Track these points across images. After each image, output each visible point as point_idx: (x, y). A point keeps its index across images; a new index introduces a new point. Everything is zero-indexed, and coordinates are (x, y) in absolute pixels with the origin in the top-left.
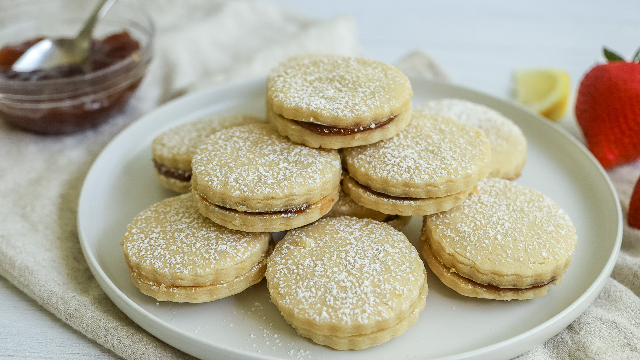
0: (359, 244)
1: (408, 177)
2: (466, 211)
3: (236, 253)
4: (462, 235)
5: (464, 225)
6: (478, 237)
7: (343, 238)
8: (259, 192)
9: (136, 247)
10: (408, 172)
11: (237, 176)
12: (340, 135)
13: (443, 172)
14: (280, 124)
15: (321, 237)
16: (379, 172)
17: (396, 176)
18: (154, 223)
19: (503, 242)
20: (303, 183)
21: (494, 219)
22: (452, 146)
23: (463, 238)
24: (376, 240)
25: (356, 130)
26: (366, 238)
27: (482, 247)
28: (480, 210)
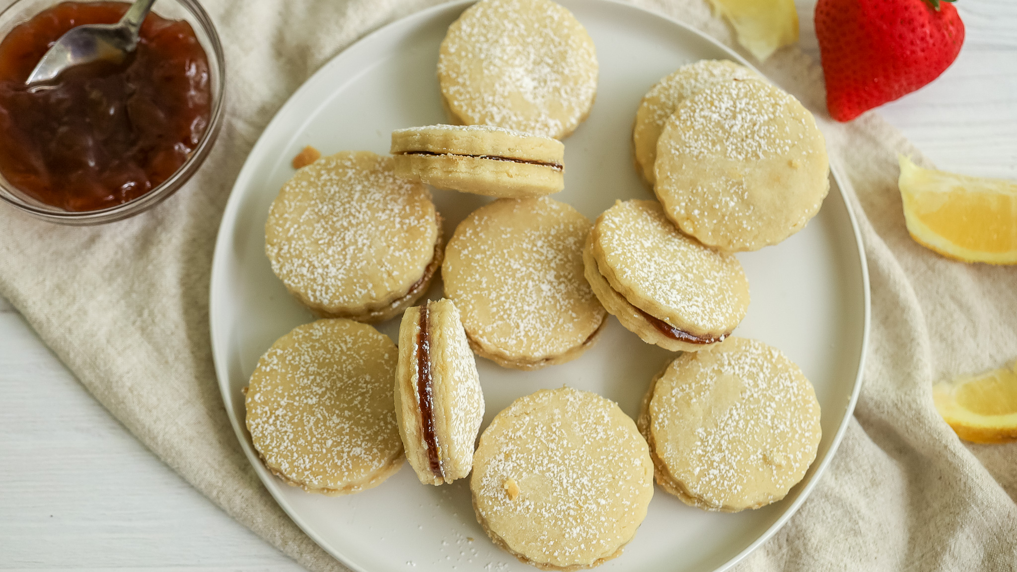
9: (260, 428)
18: (280, 387)
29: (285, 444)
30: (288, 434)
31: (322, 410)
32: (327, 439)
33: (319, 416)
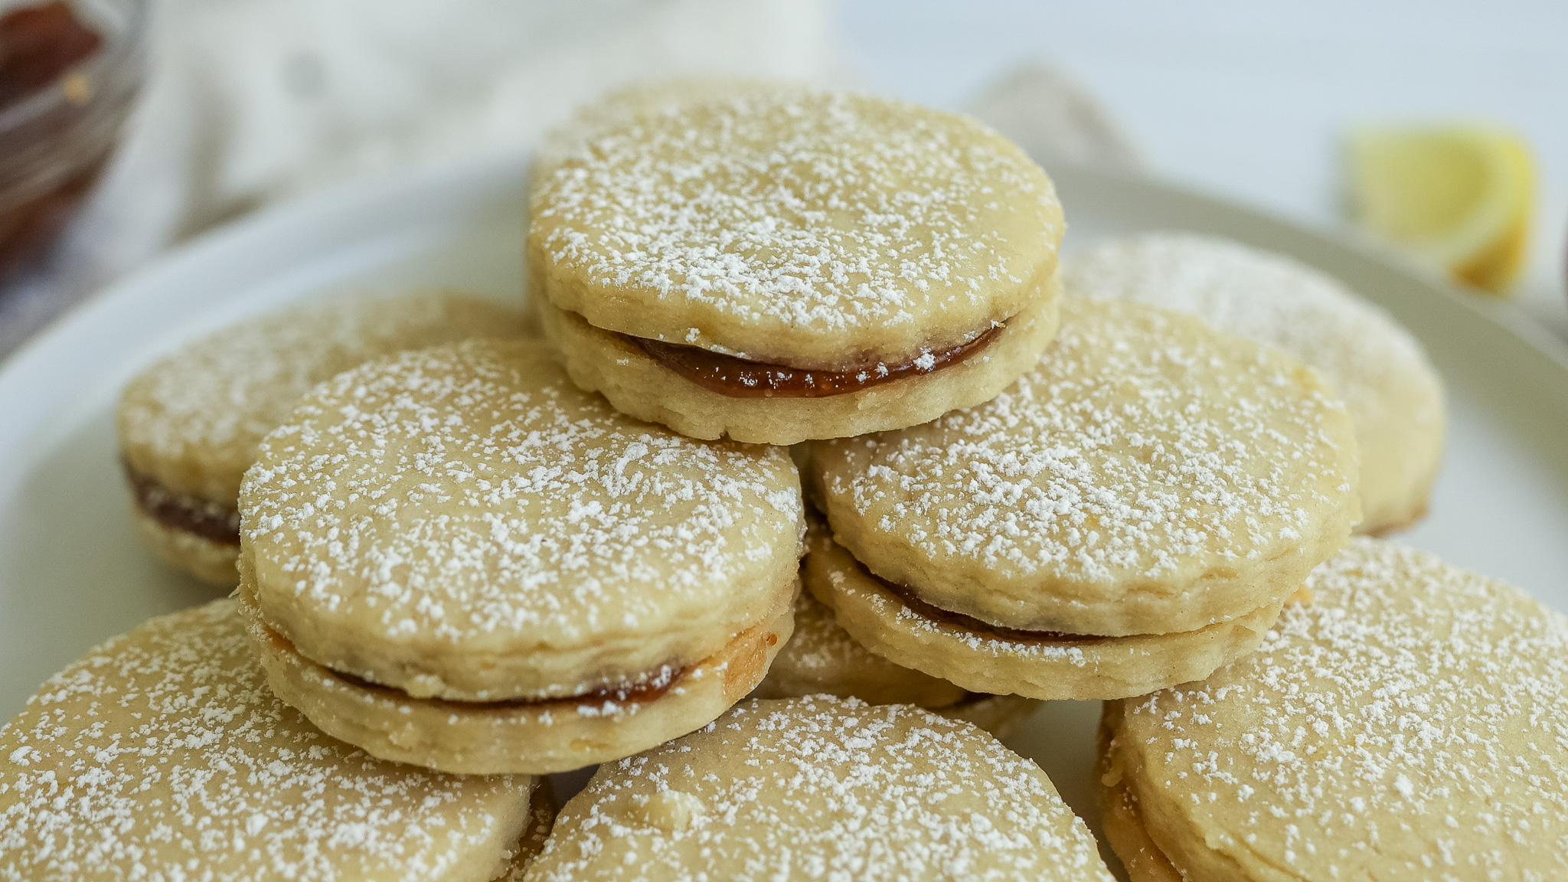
0: (875, 816)
1: (1060, 557)
2: (1271, 679)
3: (403, 858)
4: (1265, 776)
5: (1267, 735)
6: (1328, 786)
7: (812, 789)
8: (490, 625)
9: (22, 825)
10: (1062, 537)
11: (406, 556)
12: (803, 396)
13: (1194, 536)
14: (571, 345)
15: (728, 784)
16: (951, 535)
17: (1016, 552)
18: (96, 725)
19: (1420, 805)
20: (661, 586)
21: (1378, 709)
22: (1216, 430)
23: (1269, 789)
24: (940, 796)
25: (862, 377)
26: (900, 790)
27: (1340, 825)
28: (1322, 672)
29: (106, 847)
30: (115, 823)
31: (234, 754)
32: (249, 814)
33: (223, 765)
